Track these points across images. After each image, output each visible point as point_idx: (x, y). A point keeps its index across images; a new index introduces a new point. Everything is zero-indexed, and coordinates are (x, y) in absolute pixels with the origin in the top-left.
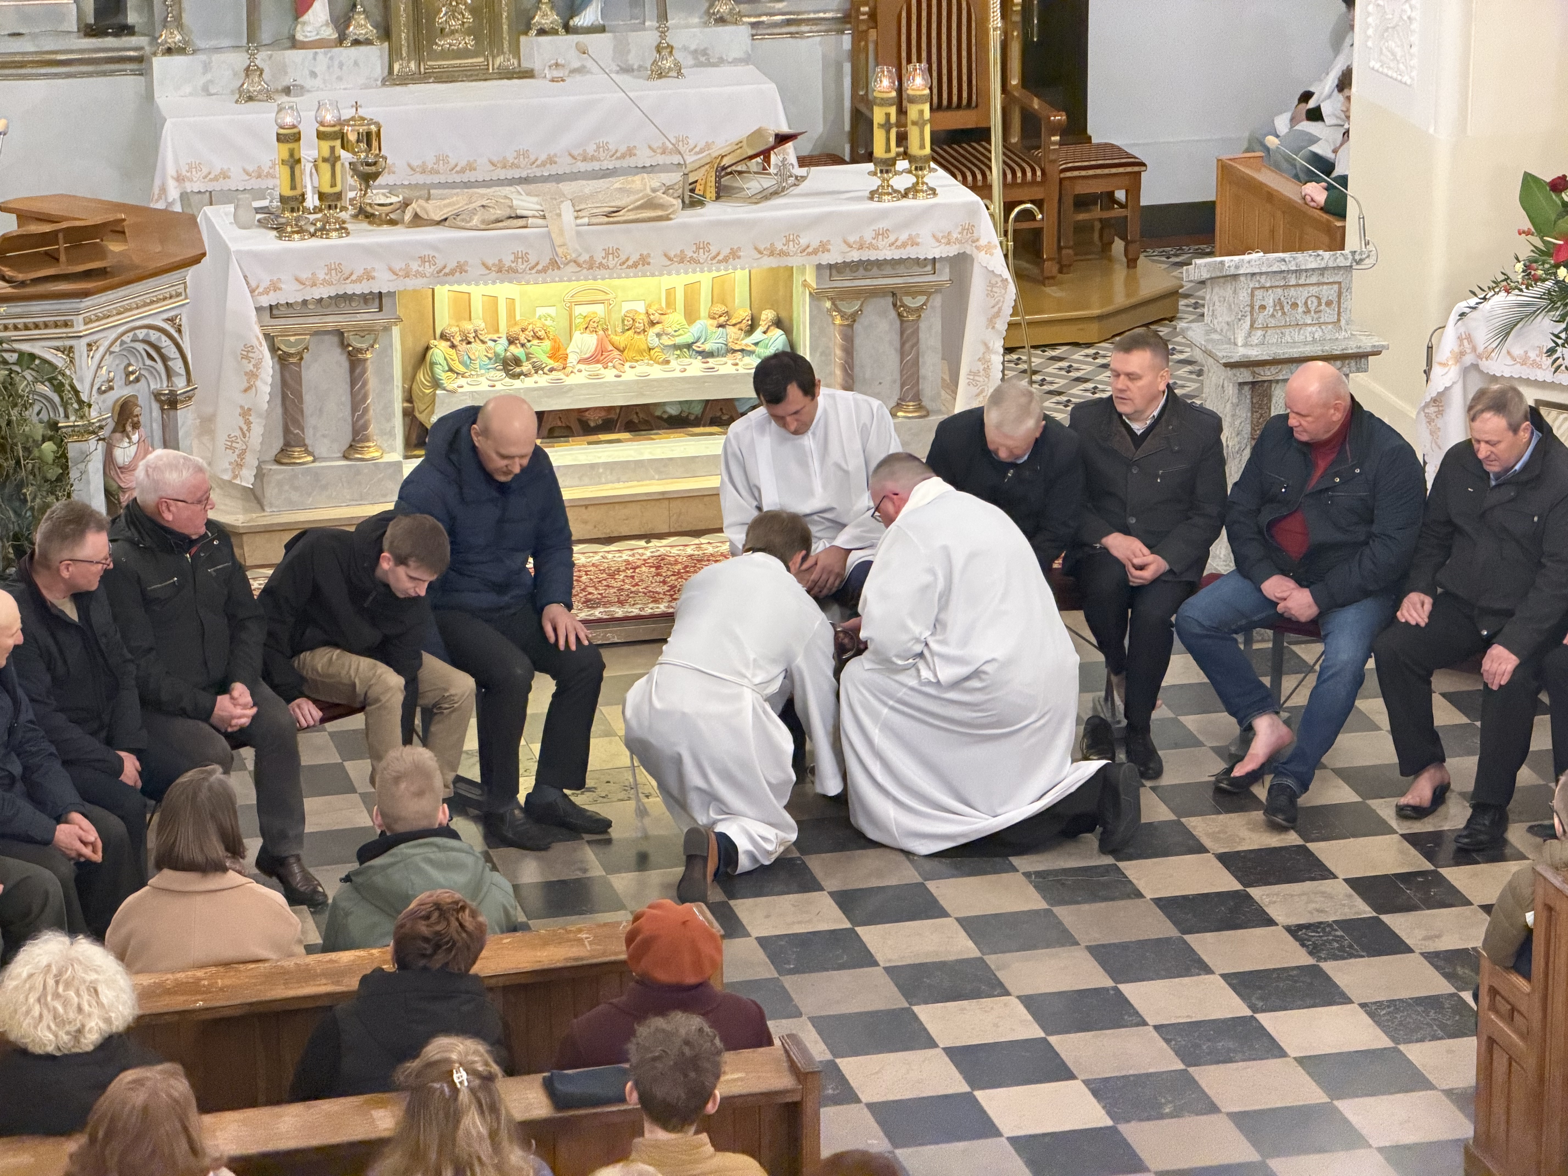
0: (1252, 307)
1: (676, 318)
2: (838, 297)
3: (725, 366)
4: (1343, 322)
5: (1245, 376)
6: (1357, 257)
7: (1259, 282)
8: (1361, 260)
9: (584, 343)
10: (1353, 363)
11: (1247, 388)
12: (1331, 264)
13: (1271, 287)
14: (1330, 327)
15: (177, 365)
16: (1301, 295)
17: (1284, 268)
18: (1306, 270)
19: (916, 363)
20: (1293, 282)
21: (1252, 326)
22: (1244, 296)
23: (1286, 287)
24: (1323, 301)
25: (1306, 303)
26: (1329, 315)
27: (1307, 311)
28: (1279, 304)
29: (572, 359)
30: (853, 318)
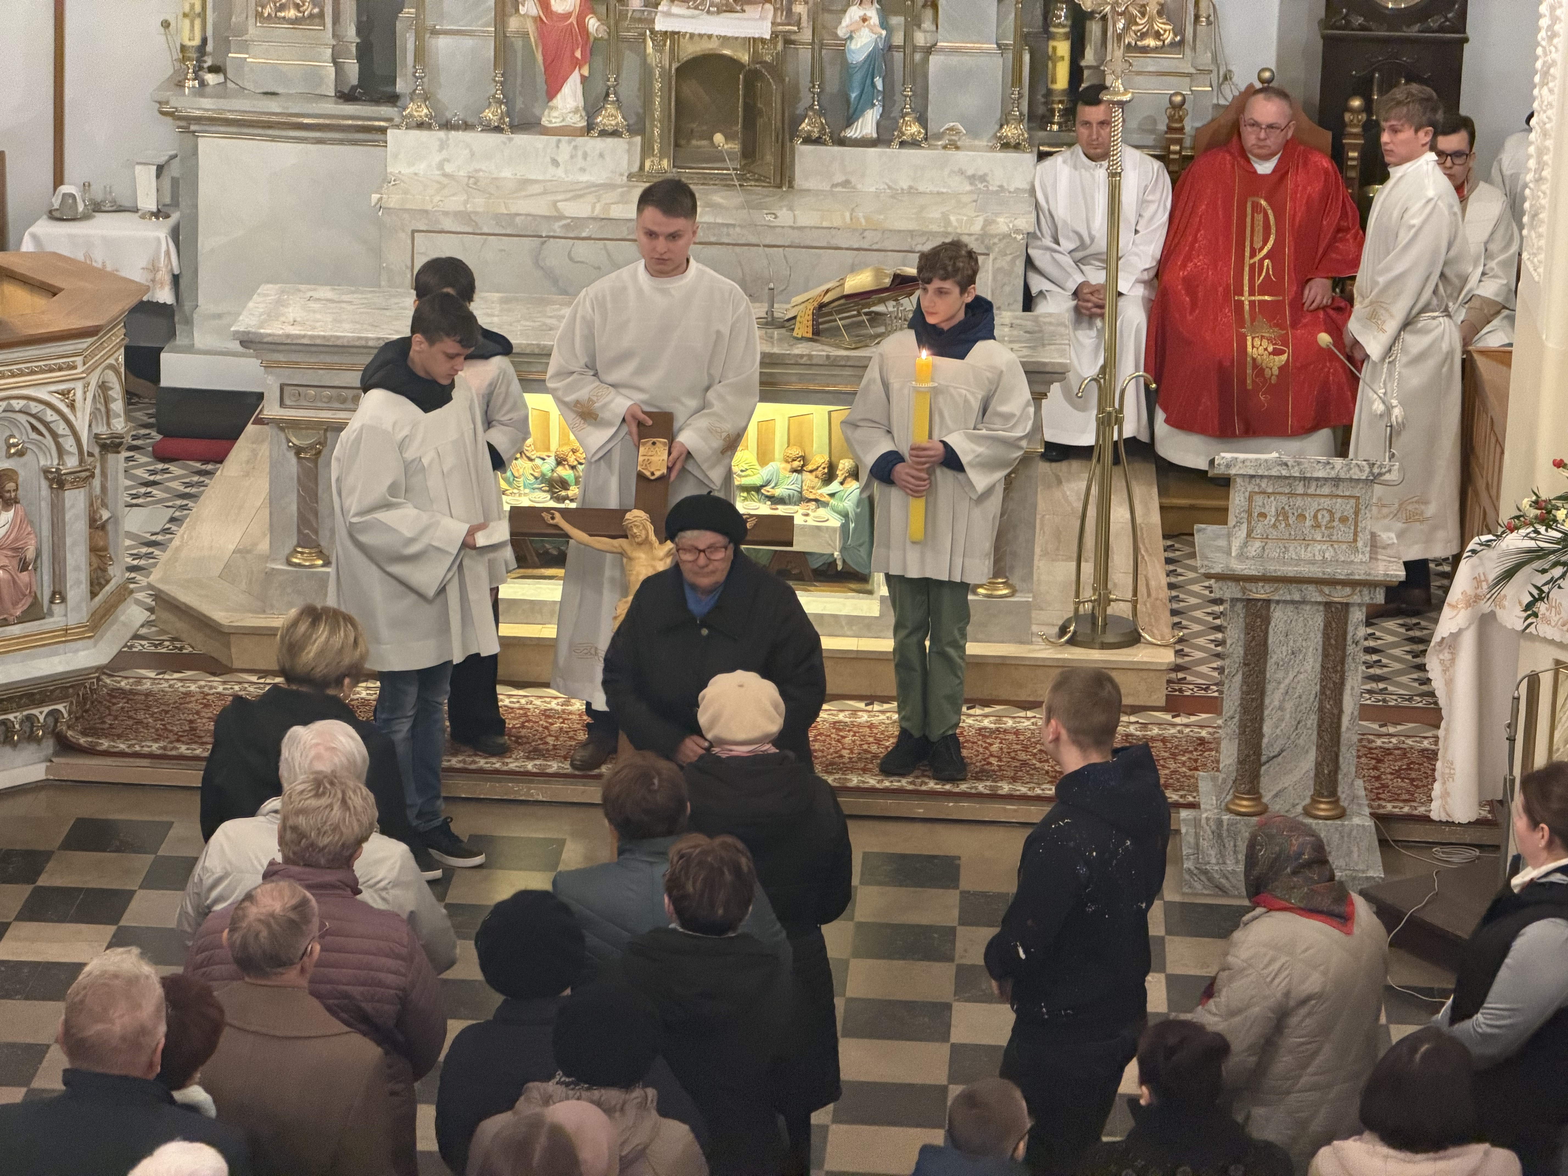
0: (1250, 513)
4: (1360, 544)
5: (1235, 591)
6: (1376, 470)
7: (1260, 486)
8: (1380, 474)
10: (1366, 591)
11: (1239, 606)
12: (1342, 475)
13: (1273, 493)
14: (1344, 547)
15: (69, 444)
16: (1309, 506)
17: (1284, 473)
18: (1317, 479)
20: (1300, 490)
21: (1249, 535)
22: (1240, 500)
23: (1292, 495)
24: (1337, 516)
25: (1315, 517)
26: (1343, 532)
27: (1317, 526)
28: (1282, 514)
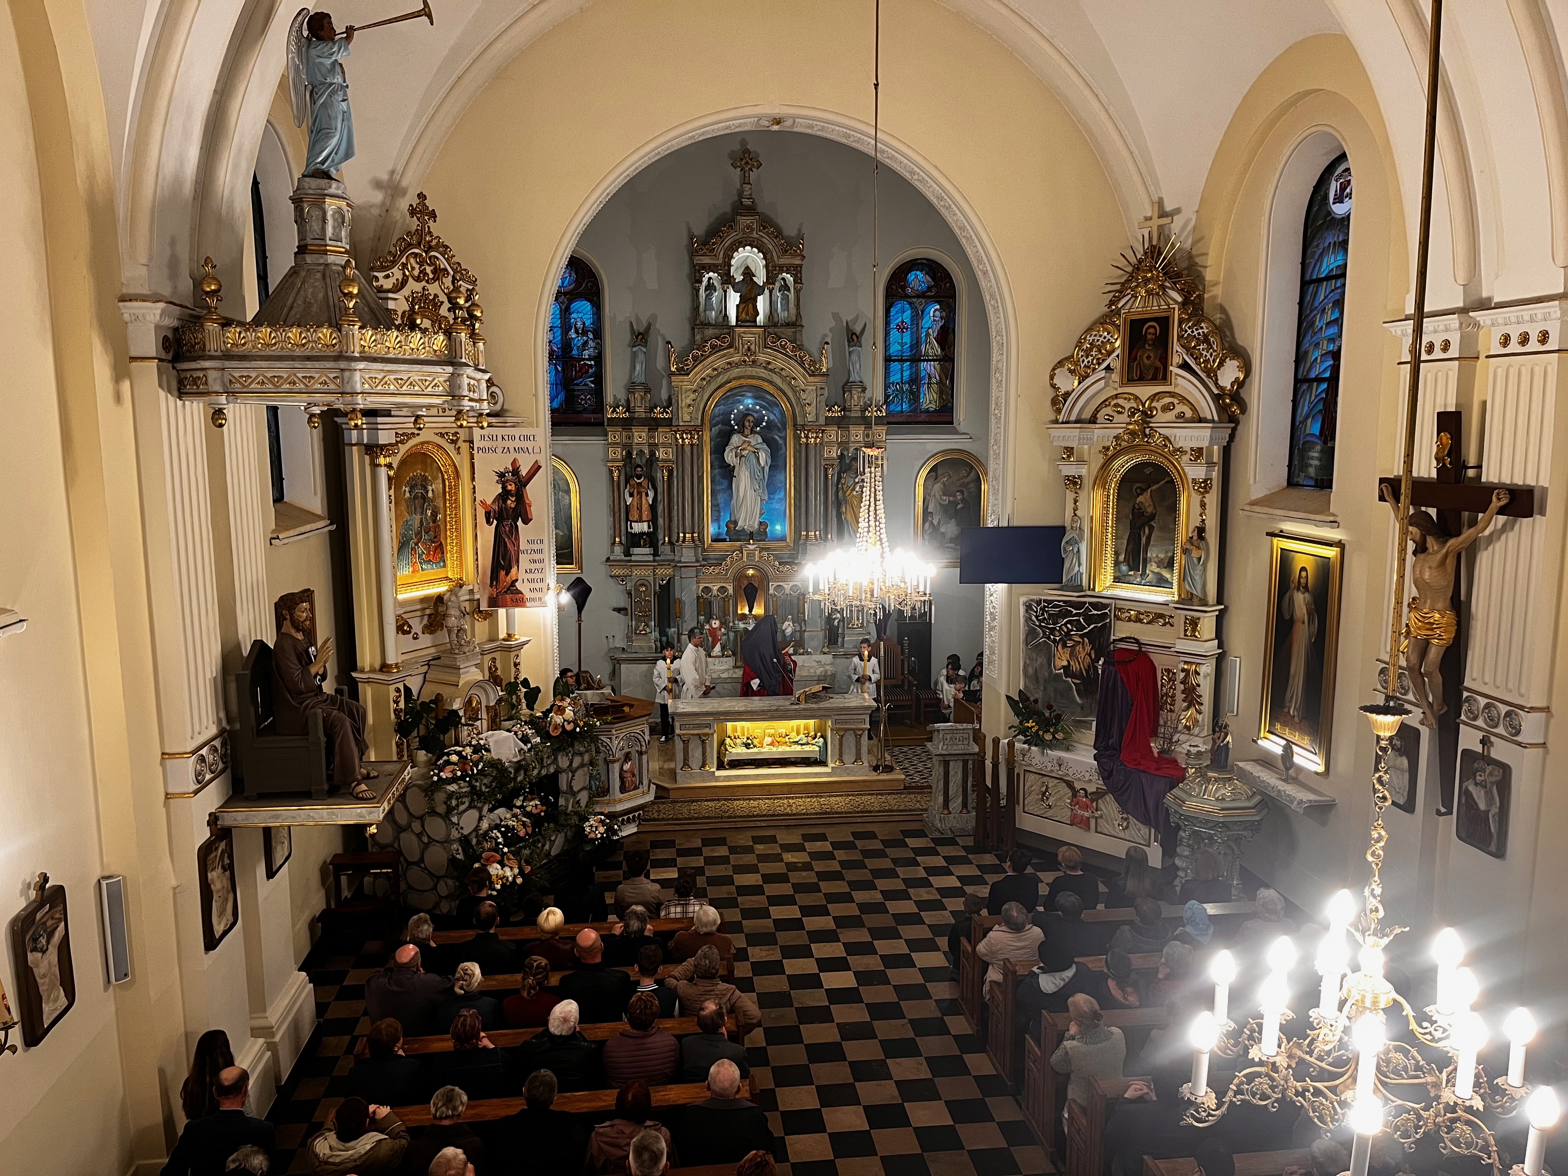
0: (943, 739)
1: (794, 734)
2: (838, 730)
3: (807, 748)
4: (970, 744)
5: (941, 758)
7: (945, 732)
9: (768, 740)
11: (942, 762)
12: (966, 728)
13: (953, 733)
14: (966, 745)
15: (643, 743)
16: (958, 736)
17: (952, 729)
18: (959, 729)
19: (860, 749)
21: (944, 744)
22: (941, 735)
24: (964, 738)
25: (959, 738)
26: (966, 742)
27: (959, 741)
28: (951, 738)
29: (765, 745)
30: (842, 736)
